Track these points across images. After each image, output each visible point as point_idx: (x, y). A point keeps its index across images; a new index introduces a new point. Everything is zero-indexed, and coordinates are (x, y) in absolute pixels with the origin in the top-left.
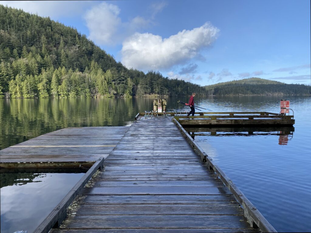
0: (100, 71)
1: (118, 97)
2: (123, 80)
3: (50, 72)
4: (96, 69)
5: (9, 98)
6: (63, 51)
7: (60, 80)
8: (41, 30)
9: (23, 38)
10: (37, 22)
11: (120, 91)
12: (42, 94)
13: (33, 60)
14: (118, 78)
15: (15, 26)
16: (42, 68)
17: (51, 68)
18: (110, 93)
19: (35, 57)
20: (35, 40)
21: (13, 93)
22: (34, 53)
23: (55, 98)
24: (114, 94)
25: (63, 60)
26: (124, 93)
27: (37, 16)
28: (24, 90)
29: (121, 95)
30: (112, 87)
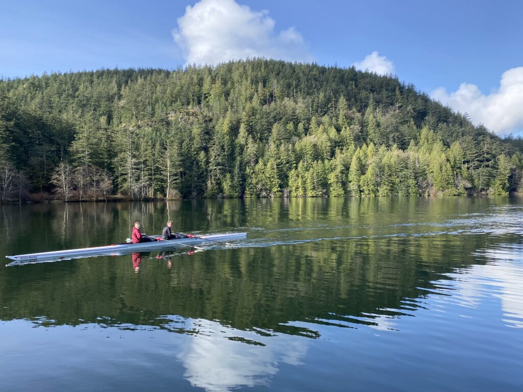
0: (438, 146)
1: (475, 195)
2: (488, 160)
3: (348, 154)
4: (429, 142)
5: (287, 197)
6: (371, 117)
7: (364, 166)
8: (339, 88)
9: (313, 105)
10: (335, 78)
11: (479, 183)
12: (334, 189)
13: (325, 136)
14: (476, 157)
15: (304, 89)
16: (337, 148)
17: (350, 147)
18: (457, 186)
19: (327, 132)
20: (329, 106)
21: (294, 188)
22: (326, 126)
23: (355, 195)
24: (466, 189)
25: (372, 131)
26: (488, 185)
27: (336, 68)
28: (308, 184)
29: (481, 191)
30: (461, 175)
